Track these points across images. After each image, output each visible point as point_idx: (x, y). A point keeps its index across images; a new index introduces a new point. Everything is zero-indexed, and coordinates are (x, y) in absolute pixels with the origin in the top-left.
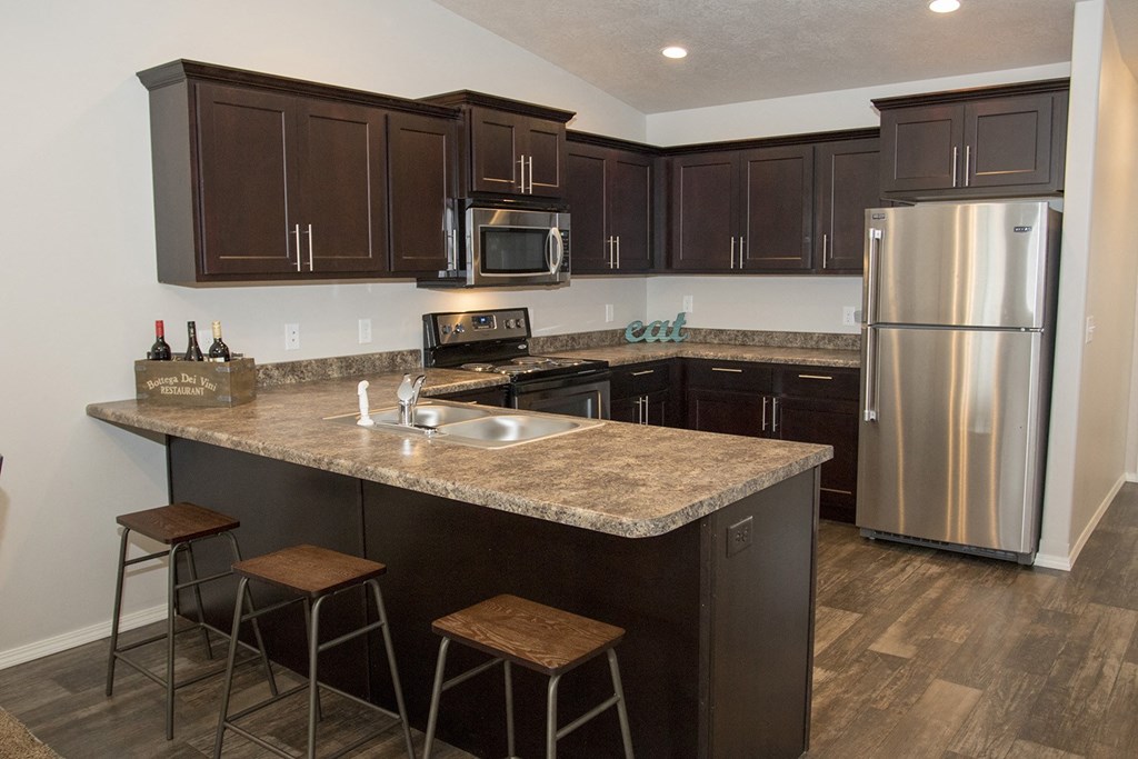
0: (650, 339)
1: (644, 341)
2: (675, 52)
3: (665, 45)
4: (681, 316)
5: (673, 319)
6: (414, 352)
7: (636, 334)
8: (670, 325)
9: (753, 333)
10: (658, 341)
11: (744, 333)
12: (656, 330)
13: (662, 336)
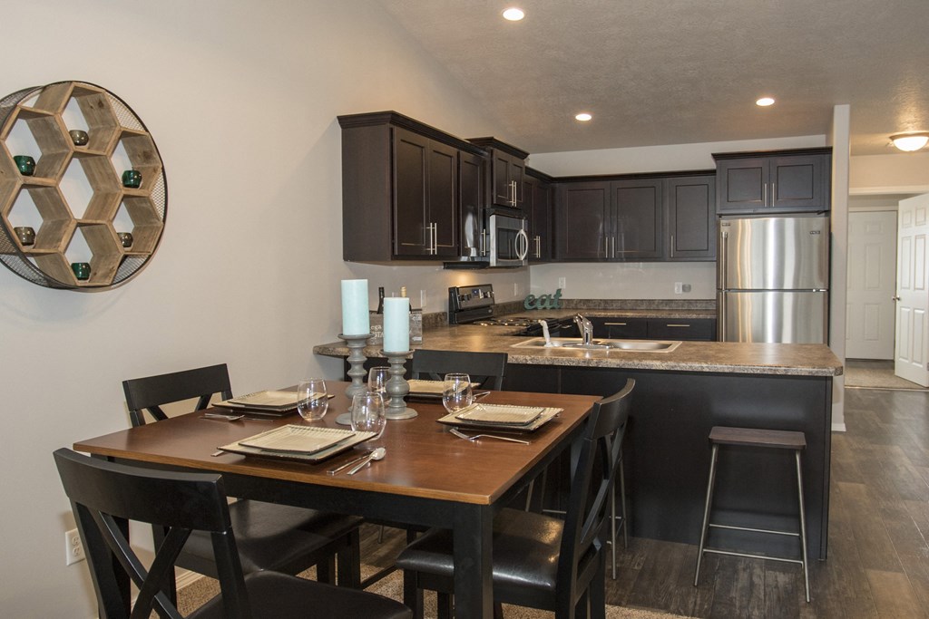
0: (540, 307)
1: (536, 309)
2: (584, 117)
3: (578, 113)
4: (559, 291)
5: (554, 293)
6: (444, 314)
7: (531, 304)
8: (552, 297)
9: (612, 300)
10: (545, 308)
11: (606, 301)
12: (543, 302)
13: (547, 304)
